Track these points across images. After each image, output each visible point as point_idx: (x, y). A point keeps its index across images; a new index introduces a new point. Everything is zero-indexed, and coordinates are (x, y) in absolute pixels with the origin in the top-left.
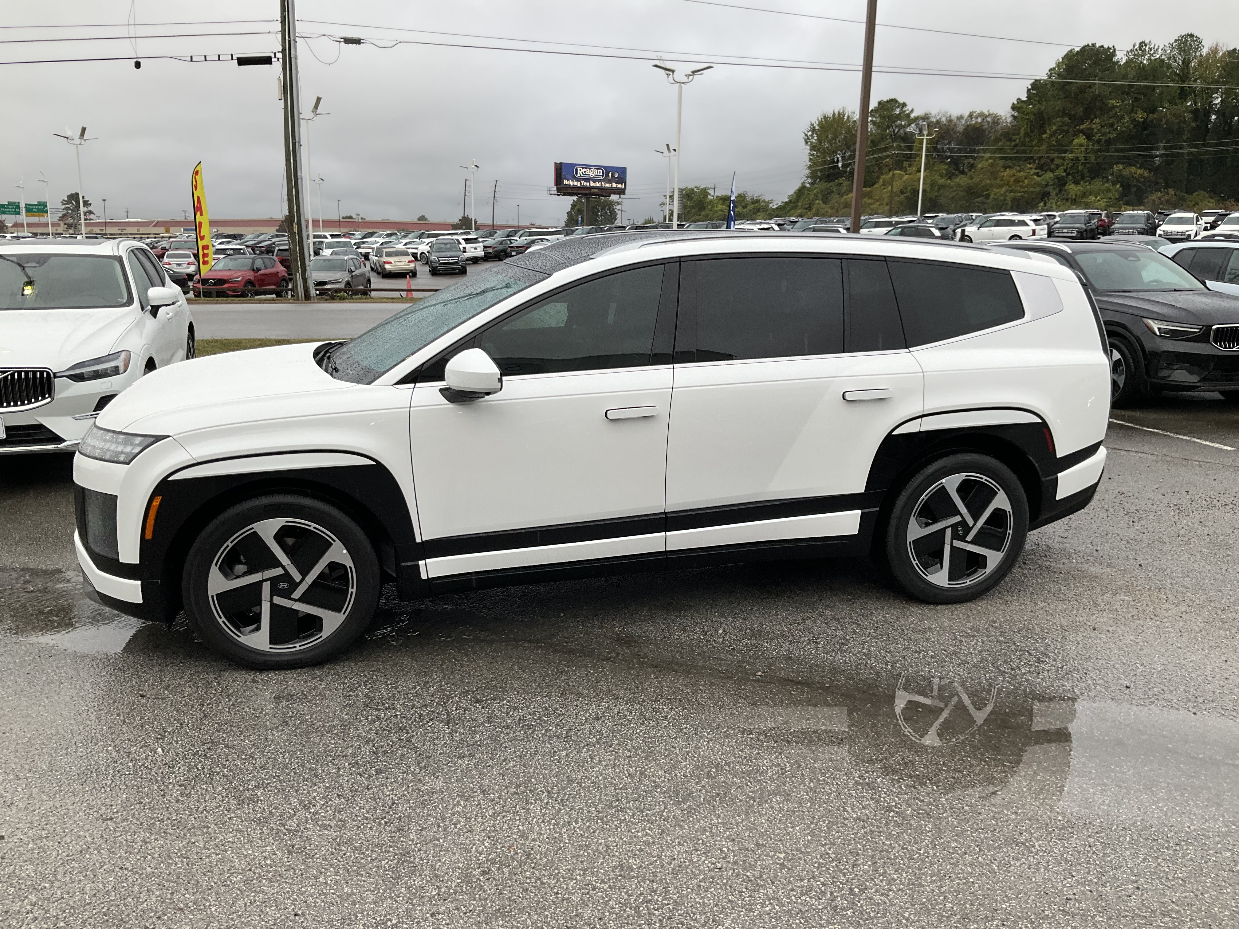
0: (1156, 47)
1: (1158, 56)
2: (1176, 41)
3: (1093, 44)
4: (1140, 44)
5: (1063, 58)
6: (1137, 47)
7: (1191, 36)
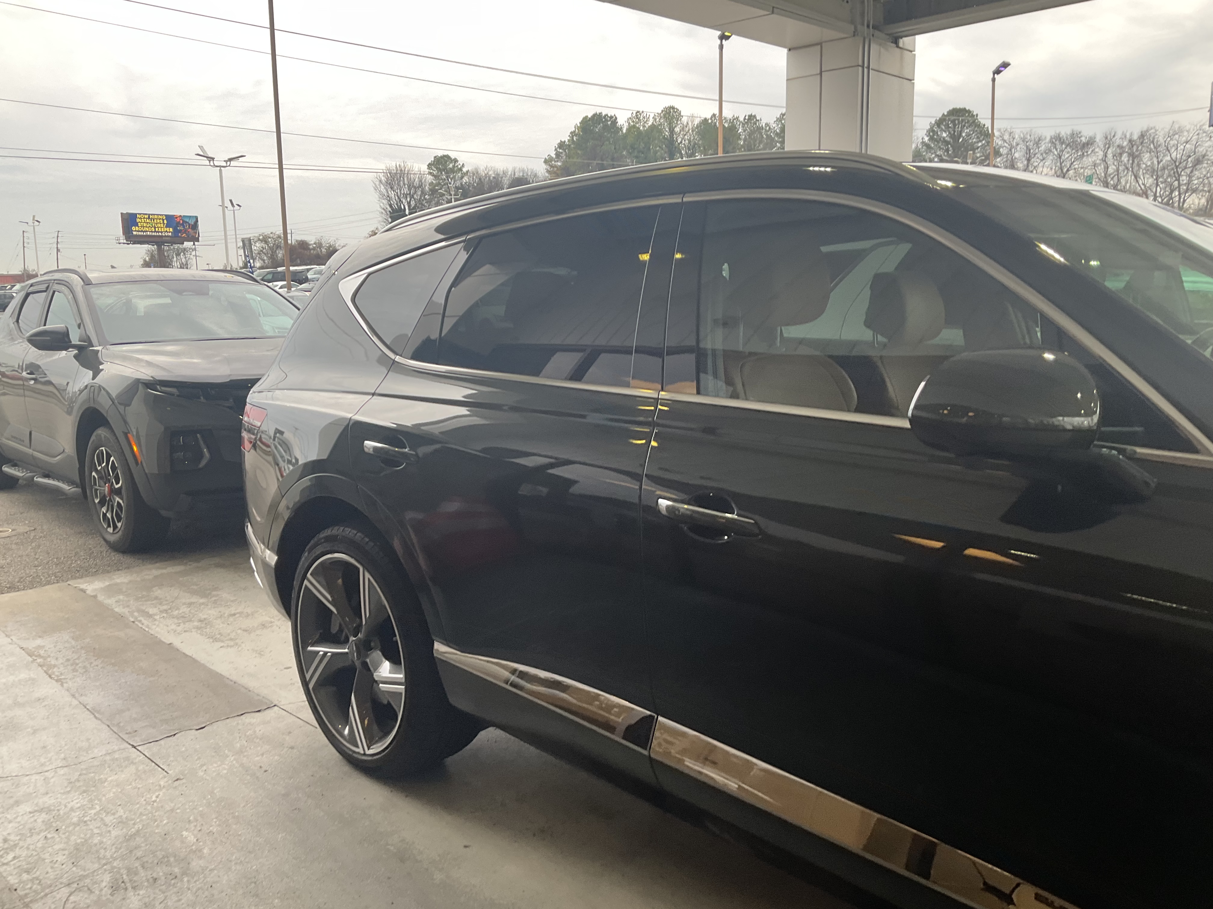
0: (648, 116)
1: (650, 123)
2: (662, 111)
3: (600, 113)
4: (636, 113)
5: (580, 123)
6: (634, 115)
7: (673, 108)
